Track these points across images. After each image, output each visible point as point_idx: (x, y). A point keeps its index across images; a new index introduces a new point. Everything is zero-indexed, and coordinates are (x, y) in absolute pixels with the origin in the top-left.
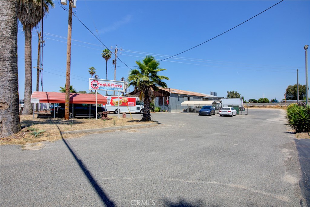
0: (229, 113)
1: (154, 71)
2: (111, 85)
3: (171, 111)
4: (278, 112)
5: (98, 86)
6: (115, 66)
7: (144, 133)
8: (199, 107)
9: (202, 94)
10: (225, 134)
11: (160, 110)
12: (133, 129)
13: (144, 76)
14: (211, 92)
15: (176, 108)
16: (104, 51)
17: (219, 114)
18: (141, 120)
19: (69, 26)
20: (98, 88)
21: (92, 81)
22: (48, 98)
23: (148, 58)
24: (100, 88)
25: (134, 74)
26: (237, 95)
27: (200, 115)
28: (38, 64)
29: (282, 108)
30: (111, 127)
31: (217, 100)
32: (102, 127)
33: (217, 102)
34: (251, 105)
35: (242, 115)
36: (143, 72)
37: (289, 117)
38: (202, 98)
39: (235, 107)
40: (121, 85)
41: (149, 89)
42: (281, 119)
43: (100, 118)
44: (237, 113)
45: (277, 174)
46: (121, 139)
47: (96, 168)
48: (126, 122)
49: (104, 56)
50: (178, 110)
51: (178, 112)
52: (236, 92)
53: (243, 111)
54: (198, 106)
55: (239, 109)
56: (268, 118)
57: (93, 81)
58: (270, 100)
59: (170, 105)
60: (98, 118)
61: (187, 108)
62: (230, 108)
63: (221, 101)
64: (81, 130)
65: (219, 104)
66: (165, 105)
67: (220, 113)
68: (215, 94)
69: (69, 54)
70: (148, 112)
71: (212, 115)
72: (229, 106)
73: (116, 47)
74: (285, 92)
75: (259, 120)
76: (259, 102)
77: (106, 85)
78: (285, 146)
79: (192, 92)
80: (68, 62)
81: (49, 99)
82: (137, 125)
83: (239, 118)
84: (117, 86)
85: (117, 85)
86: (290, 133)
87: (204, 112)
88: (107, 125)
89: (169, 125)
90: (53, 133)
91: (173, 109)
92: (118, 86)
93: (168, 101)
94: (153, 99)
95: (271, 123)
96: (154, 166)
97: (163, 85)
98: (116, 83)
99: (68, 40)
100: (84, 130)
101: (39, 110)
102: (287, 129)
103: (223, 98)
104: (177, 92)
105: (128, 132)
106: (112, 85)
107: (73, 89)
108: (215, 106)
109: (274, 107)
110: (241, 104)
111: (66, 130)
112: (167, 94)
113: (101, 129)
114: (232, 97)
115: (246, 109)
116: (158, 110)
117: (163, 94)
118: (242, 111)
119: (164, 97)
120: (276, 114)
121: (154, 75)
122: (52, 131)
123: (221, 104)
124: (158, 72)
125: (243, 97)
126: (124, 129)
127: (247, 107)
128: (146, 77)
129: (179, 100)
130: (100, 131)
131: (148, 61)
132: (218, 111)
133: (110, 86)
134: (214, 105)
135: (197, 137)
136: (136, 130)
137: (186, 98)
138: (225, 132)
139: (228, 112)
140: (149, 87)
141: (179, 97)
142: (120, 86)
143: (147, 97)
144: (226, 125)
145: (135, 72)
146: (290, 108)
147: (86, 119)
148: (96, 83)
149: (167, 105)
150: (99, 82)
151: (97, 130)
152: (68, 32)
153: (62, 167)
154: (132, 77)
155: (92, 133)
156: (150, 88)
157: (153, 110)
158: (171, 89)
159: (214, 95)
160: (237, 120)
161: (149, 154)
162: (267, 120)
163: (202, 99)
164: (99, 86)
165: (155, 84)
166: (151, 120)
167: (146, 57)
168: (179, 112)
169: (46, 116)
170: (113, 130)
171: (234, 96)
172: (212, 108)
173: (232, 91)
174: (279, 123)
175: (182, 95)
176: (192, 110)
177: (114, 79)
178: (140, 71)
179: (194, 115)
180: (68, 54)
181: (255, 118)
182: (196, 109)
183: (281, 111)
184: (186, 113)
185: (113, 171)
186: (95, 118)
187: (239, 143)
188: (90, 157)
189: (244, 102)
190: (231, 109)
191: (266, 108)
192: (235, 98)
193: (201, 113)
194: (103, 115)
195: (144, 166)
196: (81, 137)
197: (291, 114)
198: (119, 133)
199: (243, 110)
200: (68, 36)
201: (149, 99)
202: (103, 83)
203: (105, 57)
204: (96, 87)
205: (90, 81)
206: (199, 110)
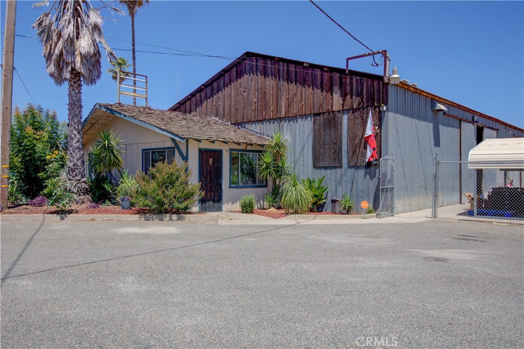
3: (398, 204)
11: (318, 200)
51: (448, 212)
59: (390, 162)
66: (356, 167)
93: (378, 136)
116: (308, 197)
117: (344, 95)
119: (346, 117)
129: (436, 143)
137: (471, 130)
141: (436, 118)
149: (371, 167)
175: (452, 111)
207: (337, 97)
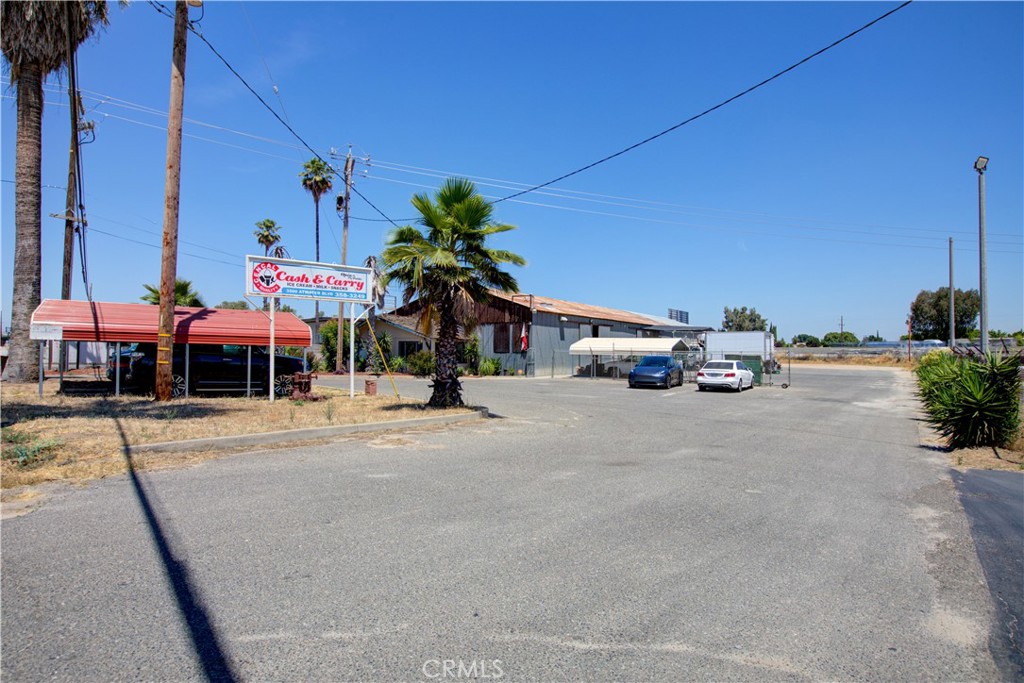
0: (730, 380)
1: (473, 231)
2: (324, 279)
3: (537, 372)
4: (888, 378)
5: (278, 282)
6: (346, 217)
7: (434, 450)
8: (628, 360)
9: (639, 317)
10: (715, 453)
11: (497, 369)
12: (395, 437)
13: (439, 251)
14: (671, 311)
15: (553, 363)
16: (308, 167)
17: (696, 382)
18: (426, 405)
19: (175, 70)
20: (280, 291)
21: (256, 264)
22: (96, 322)
23: (453, 186)
24: (284, 290)
25: (404, 241)
26: (754, 321)
27: (632, 386)
28: (70, 204)
29: (899, 364)
30: (315, 428)
31: (690, 336)
32: (281, 428)
33: (691, 343)
34: (801, 355)
35: (772, 388)
36: (435, 235)
37: (928, 396)
38: (641, 329)
39: (747, 361)
40: (361, 282)
41: (455, 296)
42: (900, 400)
43: (286, 395)
44: (757, 381)
45: (906, 608)
46: (345, 472)
47: (222, 591)
48: (375, 410)
49: (308, 182)
50: (560, 370)
51: (560, 377)
52: (752, 313)
53: (774, 372)
54: (625, 356)
55: (762, 368)
56: (856, 399)
57: (259, 266)
58: (860, 339)
59: (533, 351)
60: (278, 395)
61: (591, 362)
62: (732, 364)
63: (703, 339)
64: (200, 439)
65: (696, 349)
66: (517, 353)
67: (700, 379)
68: (683, 316)
69: (175, 168)
70: (450, 376)
71: (673, 386)
72: (728, 357)
73: (350, 154)
74: (907, 312)
75: (827, 404)
76: (825, 346)
77: (307, 281)
78: (921, 497)
79: (607, 310)
80: (170, 195)
81: (100, 325)
82: (412, 422)
83: (762, 397)
84: (346, 283)
85: (347, 279)
86: (934, 449)
87: (646, 375)
88: (303, 421)
89: (523, 422)
90: (93, 451)
91: (543, 365)
92: (349, 285)
93: (527, 337)
94: (469, 329)
95: (867, 415)
96: (453, 582)
97: (506, 282)
98: (345, 275)
99: (170, 121)
100: (212, 438)
101: (70, 367)
102: (921, 434)
103: (710, 330)
104: (556, 307)
105: (376, 447)
106: (328, 282)
107: (192, 292)
108: (682, 357)
109: (875, 361)
110: (768, 350)
111: (144, 439)
112: (524, 315)
113: (279, 436)
114: (740, 328)
115: (784, 366)
116: (492, 368)
117: (510, 315)
118: (773, 375)
119: (511, 326)
120: (881, 384)
121: (473, 247)
122: (89, 443)
123: (704, 349)
124: (486, 237)
125: (775, 328)
126: (361, 435)
127: (789, 360)
128: (446, 253)
129: (562, 338)
130: (272, 441)
131: (456, 195)
132: (693, 373)
133: (321, 284)
134: (682, 353)
135: (618, 465)
136: (404, 437)
137: (588, 328)
138: (717, 446)
139: (727, 375)
140: (457, 289)
141: (562, 325)
142: (355, 285)
143: (449, 324)
144: (718, 422)
145: (406, 237)
146: (929, 365)
147: (234, 399)
148: (270, 272)
149: (524, 353)
150: (281, 268)
151: (263, 438)
152: (173, 89)
153: (85, 592)
154: (396, 253)
155: (242, 451)
156: (460, 293)
157: (474, 369)
158: (537, 299)
159: (681, 321)
160: (755, 405)
161: (441, 530)
162: (856, 403)
163: (639, 333)
164: (283, 284)
165: (477, 279)
166: (461, 402)
167: (445, 184)
168: (564, 375)
169: (90, 387)
170: (323, 440)
171: (747, 323)
172: (672, 362)
173: (739, 309)
174: (893, 414)
175: (573, 319)
176: (606, 368)
177: (340, 259)
178: (425, 232)
179: (614, 386)
180: (171, 167)
181: (816, 397)
182: (619, 366)
183: (896, 373)
184: (586, 380)
185: (288, 603)
186: (268, 394)
187: (763, 487)
188: (210, 547)
189: (778, 345)
190: (735, 366)
191: (847, 363)
192: (748, 330)
193: (637, 379)
194: (296, 384)
195: (412, 581)
196: (198, 464)
197: (934, 384)
198: (341, 451)
199: (776, 369)
200: (172, 103)
201: (456, 331)
202: (296, 272)
203: (311, 187)
204: (271, 285)
205: (250, 267)
206: (631, 368)
207: (507, 315)
